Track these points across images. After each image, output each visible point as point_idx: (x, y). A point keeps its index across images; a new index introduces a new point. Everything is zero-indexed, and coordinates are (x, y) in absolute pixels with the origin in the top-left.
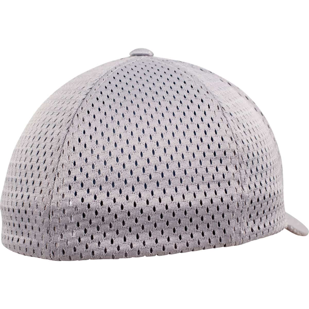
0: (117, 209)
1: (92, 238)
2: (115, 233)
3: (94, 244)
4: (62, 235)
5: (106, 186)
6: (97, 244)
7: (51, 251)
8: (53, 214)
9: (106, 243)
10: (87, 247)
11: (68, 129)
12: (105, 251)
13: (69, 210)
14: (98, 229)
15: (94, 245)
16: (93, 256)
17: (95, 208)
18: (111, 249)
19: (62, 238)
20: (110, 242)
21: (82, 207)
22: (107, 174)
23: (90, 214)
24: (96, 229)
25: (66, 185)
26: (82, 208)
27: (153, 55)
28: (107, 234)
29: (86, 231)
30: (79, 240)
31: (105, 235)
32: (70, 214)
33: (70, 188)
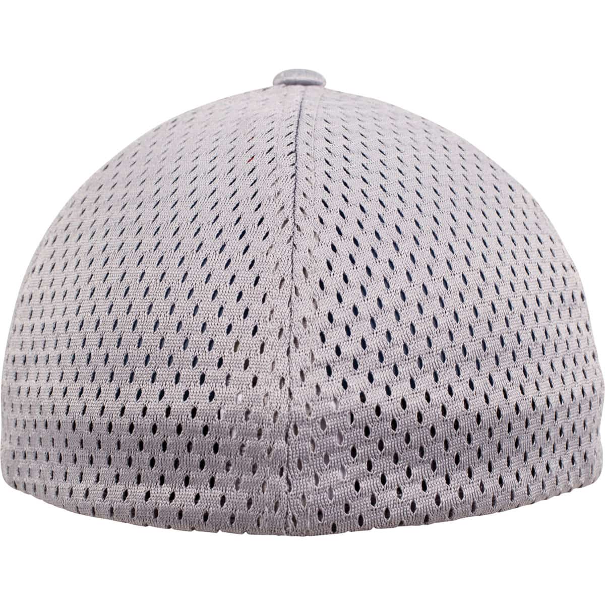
0: (436, 416)
1: (383, 480)
2: (429, 467)
3: (388, 493)
4: (317, 478)
5: (406, 365)
6: (395, 493)
7: (290, 514)
8: (296, 432)
9: (412, 491)
10: (373, 501)
11: (291, 241)
12: (413, 507)
13: (334, 421)
14: (396, 461)
15: (388, 496)
16: (388, 519)
17: (391, 415)
18: (425, 503)
19: (316, 484)
20: (420, 487)
21: (364, 414)
22: (405, 341)
23: (381, 428)
24: (392, 460)
25: (320, 365)
26: (363, 416)
28: (413, 471)
29: (370, 466)
30: (357, 487)
31: (409, 473)
32: (336, 429)
33: (329, 372)
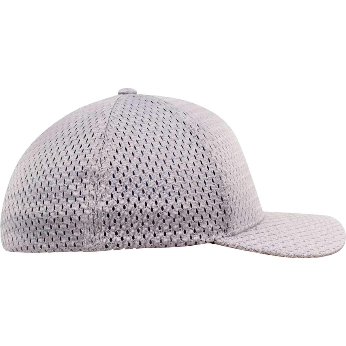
27: (136, 93)
